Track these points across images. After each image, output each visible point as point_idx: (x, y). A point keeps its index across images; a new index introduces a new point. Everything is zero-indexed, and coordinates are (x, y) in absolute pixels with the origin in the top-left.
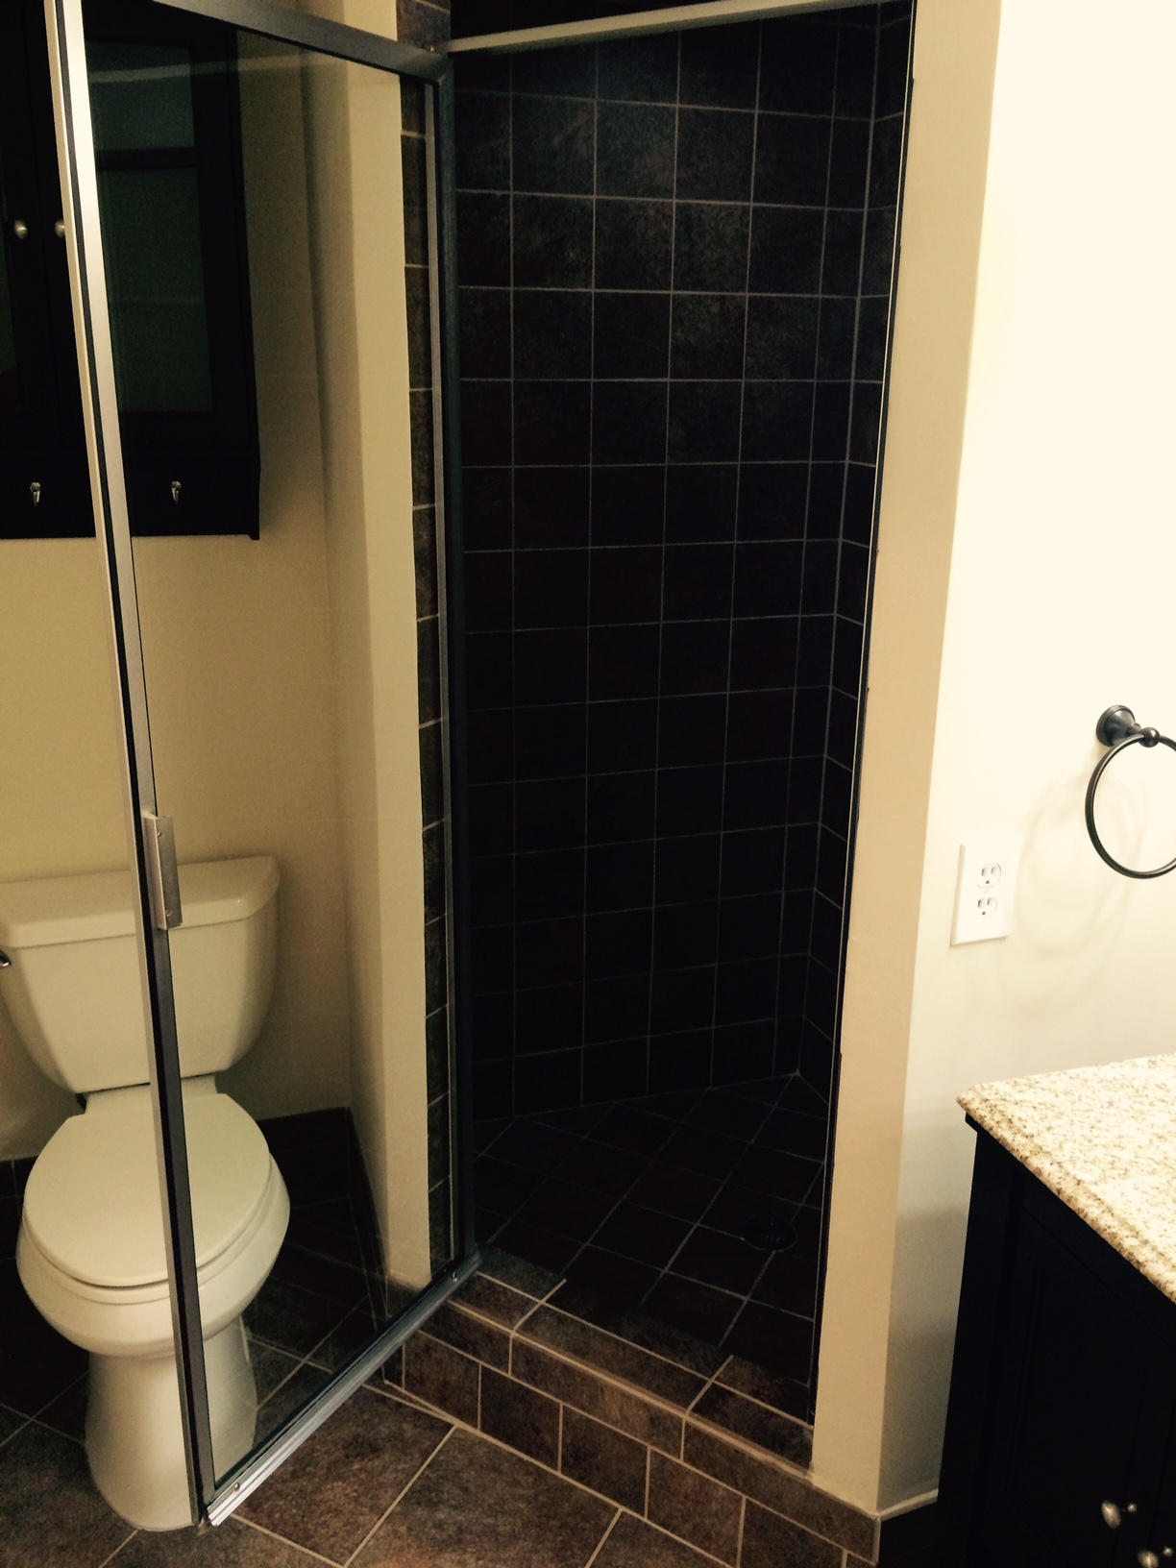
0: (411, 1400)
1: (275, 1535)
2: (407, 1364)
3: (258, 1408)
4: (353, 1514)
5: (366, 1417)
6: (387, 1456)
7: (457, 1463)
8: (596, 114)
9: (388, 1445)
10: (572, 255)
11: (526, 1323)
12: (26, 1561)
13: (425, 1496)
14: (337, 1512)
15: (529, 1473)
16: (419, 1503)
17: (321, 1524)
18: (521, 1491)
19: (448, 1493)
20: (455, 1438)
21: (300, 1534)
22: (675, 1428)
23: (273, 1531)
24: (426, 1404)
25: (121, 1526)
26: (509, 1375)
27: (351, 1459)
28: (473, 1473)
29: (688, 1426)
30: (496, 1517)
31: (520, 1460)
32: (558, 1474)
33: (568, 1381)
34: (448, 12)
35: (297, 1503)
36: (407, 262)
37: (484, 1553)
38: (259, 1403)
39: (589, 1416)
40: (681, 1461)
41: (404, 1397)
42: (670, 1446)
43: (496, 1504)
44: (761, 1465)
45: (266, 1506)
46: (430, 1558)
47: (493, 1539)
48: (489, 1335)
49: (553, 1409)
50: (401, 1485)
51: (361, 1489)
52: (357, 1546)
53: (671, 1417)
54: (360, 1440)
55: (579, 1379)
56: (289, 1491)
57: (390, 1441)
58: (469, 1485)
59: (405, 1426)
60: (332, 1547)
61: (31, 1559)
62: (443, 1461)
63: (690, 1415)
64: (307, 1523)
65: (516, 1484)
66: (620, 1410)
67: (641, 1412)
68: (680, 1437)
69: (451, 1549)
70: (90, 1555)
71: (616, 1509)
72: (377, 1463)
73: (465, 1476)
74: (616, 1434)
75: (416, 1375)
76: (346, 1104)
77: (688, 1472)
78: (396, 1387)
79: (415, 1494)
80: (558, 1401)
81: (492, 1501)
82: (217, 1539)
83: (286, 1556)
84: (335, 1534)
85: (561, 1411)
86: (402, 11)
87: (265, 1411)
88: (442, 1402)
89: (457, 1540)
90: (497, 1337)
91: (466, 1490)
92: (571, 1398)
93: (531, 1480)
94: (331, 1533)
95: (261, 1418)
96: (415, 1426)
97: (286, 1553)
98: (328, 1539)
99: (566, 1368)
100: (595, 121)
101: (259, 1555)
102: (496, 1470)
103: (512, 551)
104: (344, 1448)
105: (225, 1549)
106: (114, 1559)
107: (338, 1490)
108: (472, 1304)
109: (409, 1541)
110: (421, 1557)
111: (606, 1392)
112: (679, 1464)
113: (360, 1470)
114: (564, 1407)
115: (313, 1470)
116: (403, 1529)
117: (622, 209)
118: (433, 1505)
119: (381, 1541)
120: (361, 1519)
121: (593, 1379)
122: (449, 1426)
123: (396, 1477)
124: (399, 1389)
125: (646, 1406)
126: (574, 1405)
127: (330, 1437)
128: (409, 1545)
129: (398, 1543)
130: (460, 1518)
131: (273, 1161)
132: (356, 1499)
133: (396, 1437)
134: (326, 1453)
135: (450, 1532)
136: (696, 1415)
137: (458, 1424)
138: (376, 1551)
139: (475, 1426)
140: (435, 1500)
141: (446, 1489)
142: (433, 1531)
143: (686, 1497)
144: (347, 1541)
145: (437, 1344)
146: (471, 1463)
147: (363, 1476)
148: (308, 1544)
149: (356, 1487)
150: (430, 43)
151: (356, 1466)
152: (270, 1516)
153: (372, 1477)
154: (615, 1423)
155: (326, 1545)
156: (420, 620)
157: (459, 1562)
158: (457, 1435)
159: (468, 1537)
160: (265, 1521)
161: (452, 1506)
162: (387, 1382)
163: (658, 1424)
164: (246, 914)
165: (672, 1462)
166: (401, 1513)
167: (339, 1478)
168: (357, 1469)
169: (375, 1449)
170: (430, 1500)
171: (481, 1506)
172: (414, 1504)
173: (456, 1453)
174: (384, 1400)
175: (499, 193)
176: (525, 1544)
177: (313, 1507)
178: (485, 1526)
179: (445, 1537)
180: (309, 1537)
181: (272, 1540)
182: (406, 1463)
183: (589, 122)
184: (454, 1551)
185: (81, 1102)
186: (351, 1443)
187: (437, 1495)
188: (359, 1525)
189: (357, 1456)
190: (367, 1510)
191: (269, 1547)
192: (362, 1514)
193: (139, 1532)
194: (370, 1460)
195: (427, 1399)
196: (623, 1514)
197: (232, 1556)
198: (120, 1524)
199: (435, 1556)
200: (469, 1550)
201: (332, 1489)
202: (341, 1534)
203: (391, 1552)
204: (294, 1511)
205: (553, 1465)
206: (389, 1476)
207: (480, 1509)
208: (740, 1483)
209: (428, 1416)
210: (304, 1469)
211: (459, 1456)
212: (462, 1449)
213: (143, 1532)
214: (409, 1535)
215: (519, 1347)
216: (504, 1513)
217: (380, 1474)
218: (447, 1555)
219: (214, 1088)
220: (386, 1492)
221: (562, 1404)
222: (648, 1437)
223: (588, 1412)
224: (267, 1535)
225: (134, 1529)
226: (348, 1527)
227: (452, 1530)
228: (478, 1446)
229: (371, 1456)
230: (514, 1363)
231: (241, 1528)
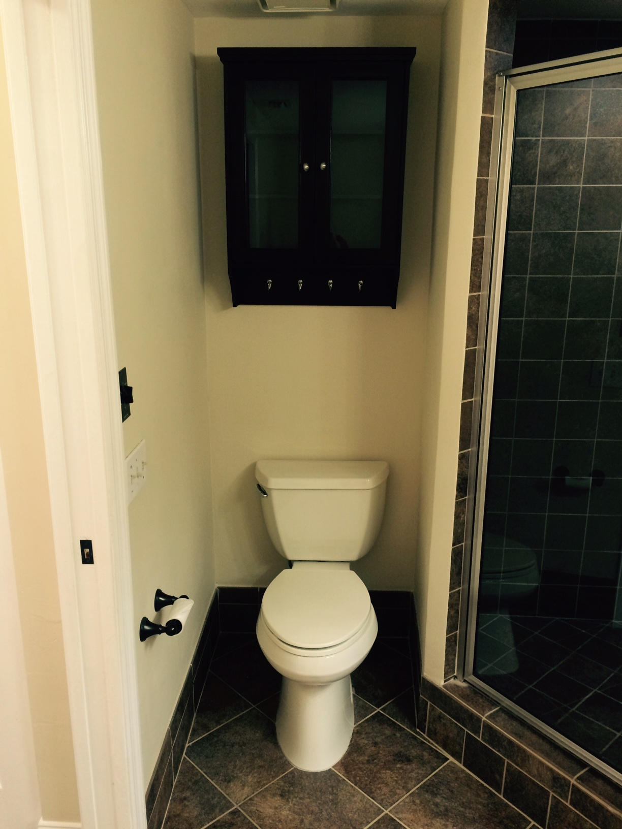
0: (429, 742)
1: (356, 787)
2: (429, 723)
3: (354, 726)
4: (394, 788)
5: (406, 744)
6: (414, 765)
7: (449, 778)
8: (591, 96)
9: (415, 760)
10: (571, 167)
11: (491, 715)
12: (245, 768)
13: (430, 789)
14: (387, 785)
15: (485, 792)
16: (427, 791)
17: (378, 788)
18: (480, 800)
19: (443, 791)
20: (450, 766)
21: (368, 790)
22: (566, 786)
23: (356, 785)
24: (437, 745)
25: (287, 764)
26: (480, 740)
27: (396, 762)
28: (456, 784)
29: (573, 785)
30: (465, 808)
31: (482, 785)
32: (501, 797)
33: (511, 749)
34: (512, 55)
35: (368, 775)
36: (478, 176)
37: (457, 824)
38: (355, 724)
39: (520, 770)
40: (568, 804)
41: (426, 740)
42: (563, 795)
43: (466, 802)
44: (612, 815)
45: (353, 773)
46: (430, 818)
47: (463, 819)
48: (471, 716)
49: (501, 762)
50: (419, 781)
51: (400, 777)
52: (394, 803)
53: (564, 779)
54: (402, 754)
55: (516, 749)
56: (364, 768)
57: (416, 758)
58: (454, 790)
59: (425, 753)
60: (382, 800)
61: (247, 768)
62: (442, 775)
63: (575, 780)
64: (371, 785)
65: (478, 795)
66: (537, 769)
67: (548, 773)
68: (568, 791)
69: (440, 817)
70: (272, 773)
71: (530, 822)
72: (408, 767)
73: (452, 785)
74: (534, 782)
75: (433, 729)
76: (412, 591)
77: (571, 811)
78: (422, 733)
79: (426, 787)
80: (504, 758)
81: (464, 800)
82: (329, 781)
83: (360, 798)
84: (385, 794)
85: (506, 764)
86: (488, 57)
87: (357, 728)
88: (445, 747)
89: (444, 814)
90: (475, 718)
91: (452, 792)
92: (511, 758)
93: (486, 796)
94: (383, 793)
95: (355, 731)
96: (430, 755)
97: (360, 797)
98: (381, 796)
99: (510, 742)
100: (590, 99)
101: (347, 794)
102: (468, 786)
103: (524, 319)
104: (393, 756)
105: (332, 787)
106: (282, 777)
107: (388, 774)
108: (464, 699)
109: (420, 808)
110: (425, 817)
111: (530, 759)
112: (567, 806)
113: (401, 768)
114: (507, 762)
115: (377, 762)
116: (418, 801)
117: (601, 143)
118: (434, 794)
119: (406, 804)
120: (398, 791)
121: (524, 750)
122: (448, 759)
123: (418, 776)
124: (424, 735)
125: (551, 770)
126: (513, 762)
127: (387, 749)
128: (420, 810)
129: (414, 807)
130: (447, 804)
131: (372, 606)
132: (397, 782)
133: (420, 758)
134: (384, 755)
135: (441, 810)
136: (579, 781)
137: (451, 759)
138: (403, 808)
139: (461, 763)
140: (436, 792)
141: (441, 788)
142: (433, 806)
143: (569, 824)
144: (389, 799)
145: (444, 716)
146: (456, 779)
147: (401, 771)
148: (371, 795)
149: (397, 775)
150: (501, 71)
151: (398, 766)
152: (354, 778)
153: (406, 773)
154: (534, 776)
155: (379, 798)
156: (467, 349)
157: (444, 825)
158: (450, 764)
159: (450, 814)
160: (352, 779)
161: (444, 797)
162: (418, 730)
163: (558, 782)
164: (371, 487)
165: (563, 803)
166: (418, 793)
167: (389, 769)
168: (398, 767)
169: (409, 760)
170: (433, 792)
171: (459, 801)
172: (424, 791)
173: (449, 773)
174: (415, 738)
175: (534, 139)
176: (479, 826)
177: (376, 779)
178: (460, 811)
179: (438, 811)
180: (372, 793)
181: (354, 789)
182: (423, 770)
183: (587, 101)
184: (442, 819)
185: (290, 564)
186: (397, 754)
187: (437, 790)
188: (396, 793)
189: (399, 761)
190: (401, 787)
191: (353, 792)
192: (398, 789)
193: (295, 768)
194: (405, 765)
195: (437, 743)
196: (534, 825)
197: (335, 791)
198: (287, 763)
199: (432, 818)
200: (450, 820)
201: (385, 773)
202: (387, 795)
203: (411, 810)
204: (366, 778)
205: (499, 791)
206: (413, 775)
207: (458, 803)
208: (600, 823)
209: (436, 751)
210: (373, 760)
211: (450, 775)
212: (452, 772)
213: (296, 769)
214: (421, 805)
215: (487, 726)
216: (470, 808)
217: (410, 773)
218: (438, 820)
219: (349, 568)
220: (412, 782)
221: (506, 760)
222: (552, 788)
223: (520, 767)
224: (352, 786)
225: (293, 767)
226: (391, 793)
227: (442, 809)
228: (460, 772)
229: (406, 763)
230: (483, 734)
231: (340, 779)
